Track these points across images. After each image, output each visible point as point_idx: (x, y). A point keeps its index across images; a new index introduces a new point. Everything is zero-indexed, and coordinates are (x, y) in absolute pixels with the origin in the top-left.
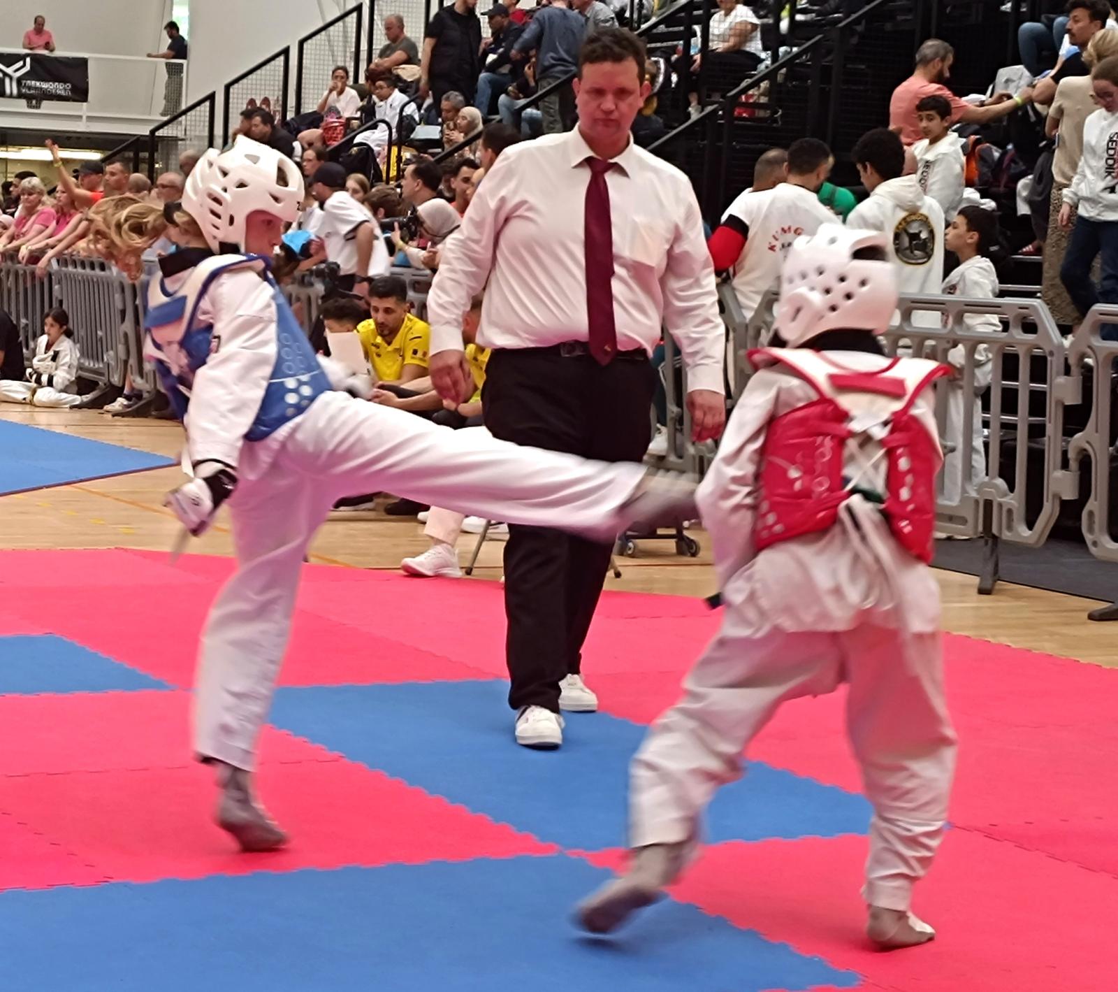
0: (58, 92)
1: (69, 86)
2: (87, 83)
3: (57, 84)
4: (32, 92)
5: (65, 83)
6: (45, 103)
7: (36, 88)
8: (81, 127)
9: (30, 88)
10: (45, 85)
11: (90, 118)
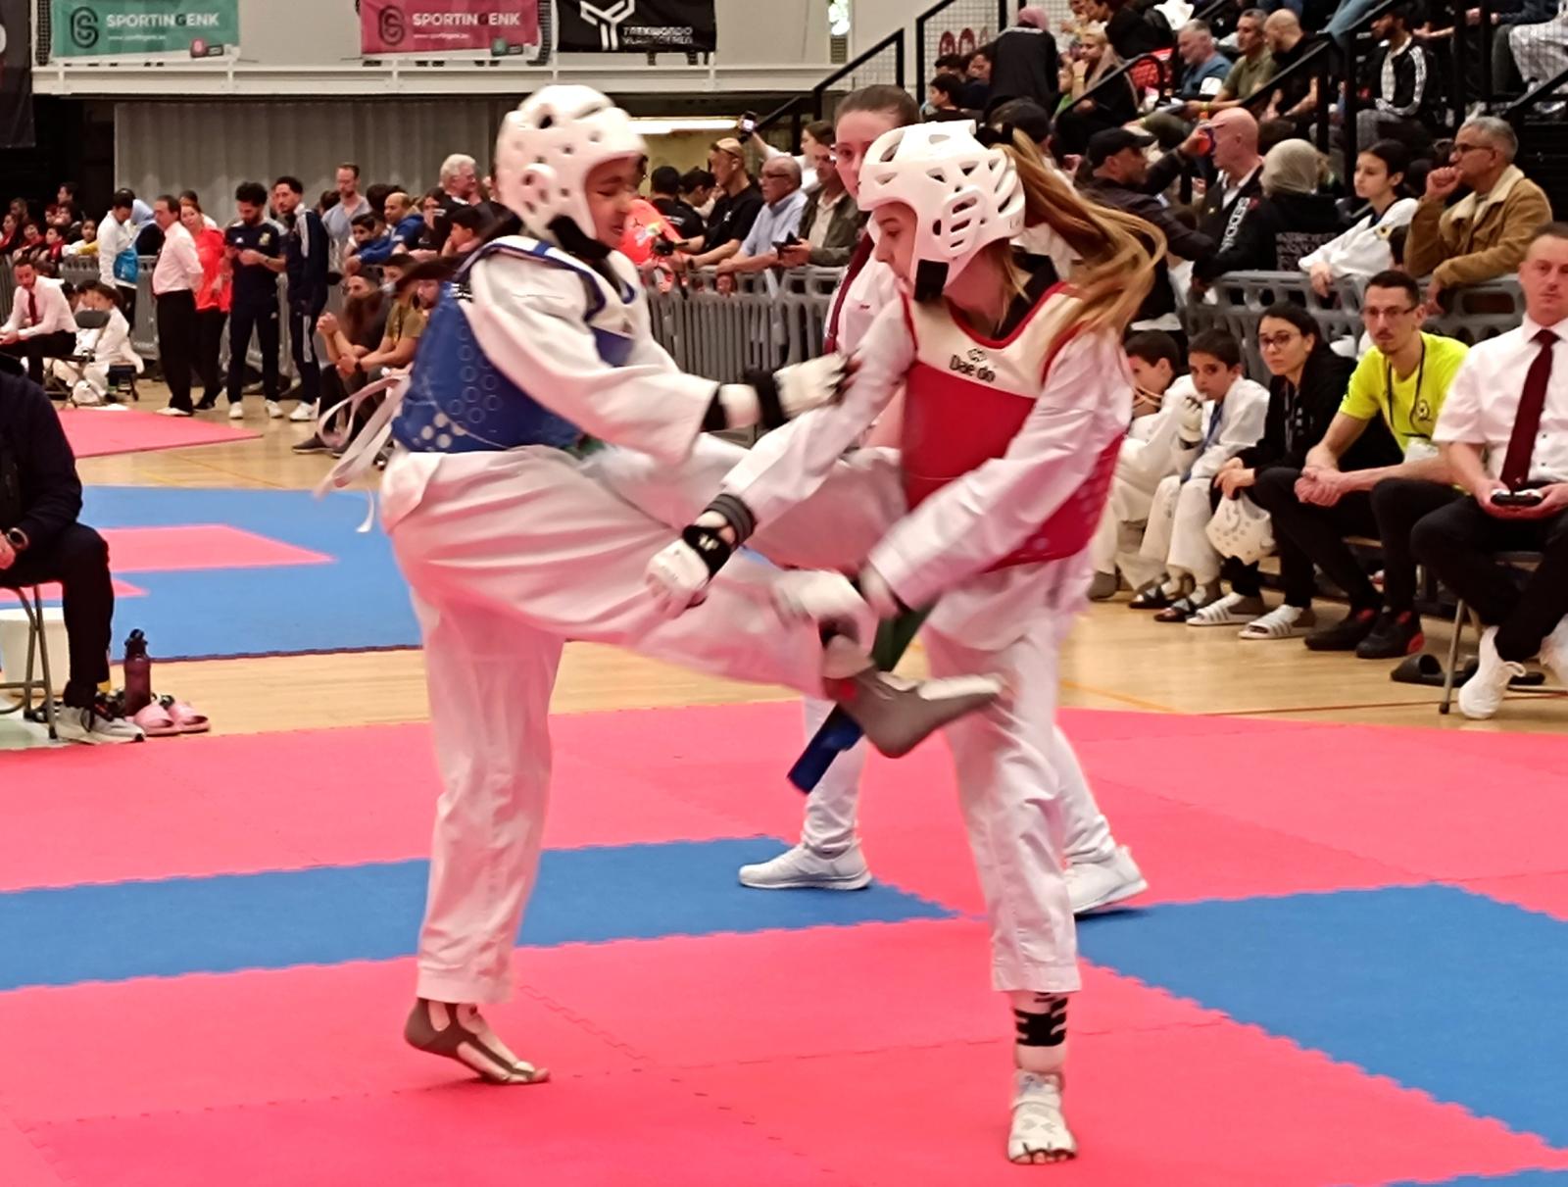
0: (675, 40)
1: (689, 30)
2: (714, 25)
3: (672, 28)
4: (638, 42)
5: (683, 26)
6: (659, 56)
7: (643, 37)
8: (708, 85)
9: (635, 37)
10: (656, 32)
11: (720, 73)
